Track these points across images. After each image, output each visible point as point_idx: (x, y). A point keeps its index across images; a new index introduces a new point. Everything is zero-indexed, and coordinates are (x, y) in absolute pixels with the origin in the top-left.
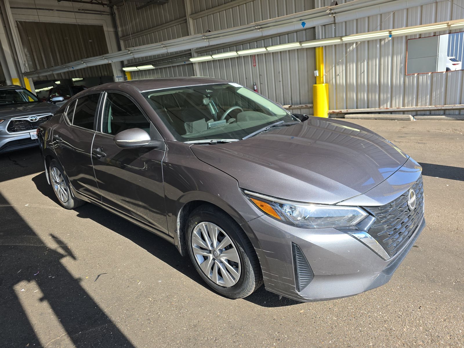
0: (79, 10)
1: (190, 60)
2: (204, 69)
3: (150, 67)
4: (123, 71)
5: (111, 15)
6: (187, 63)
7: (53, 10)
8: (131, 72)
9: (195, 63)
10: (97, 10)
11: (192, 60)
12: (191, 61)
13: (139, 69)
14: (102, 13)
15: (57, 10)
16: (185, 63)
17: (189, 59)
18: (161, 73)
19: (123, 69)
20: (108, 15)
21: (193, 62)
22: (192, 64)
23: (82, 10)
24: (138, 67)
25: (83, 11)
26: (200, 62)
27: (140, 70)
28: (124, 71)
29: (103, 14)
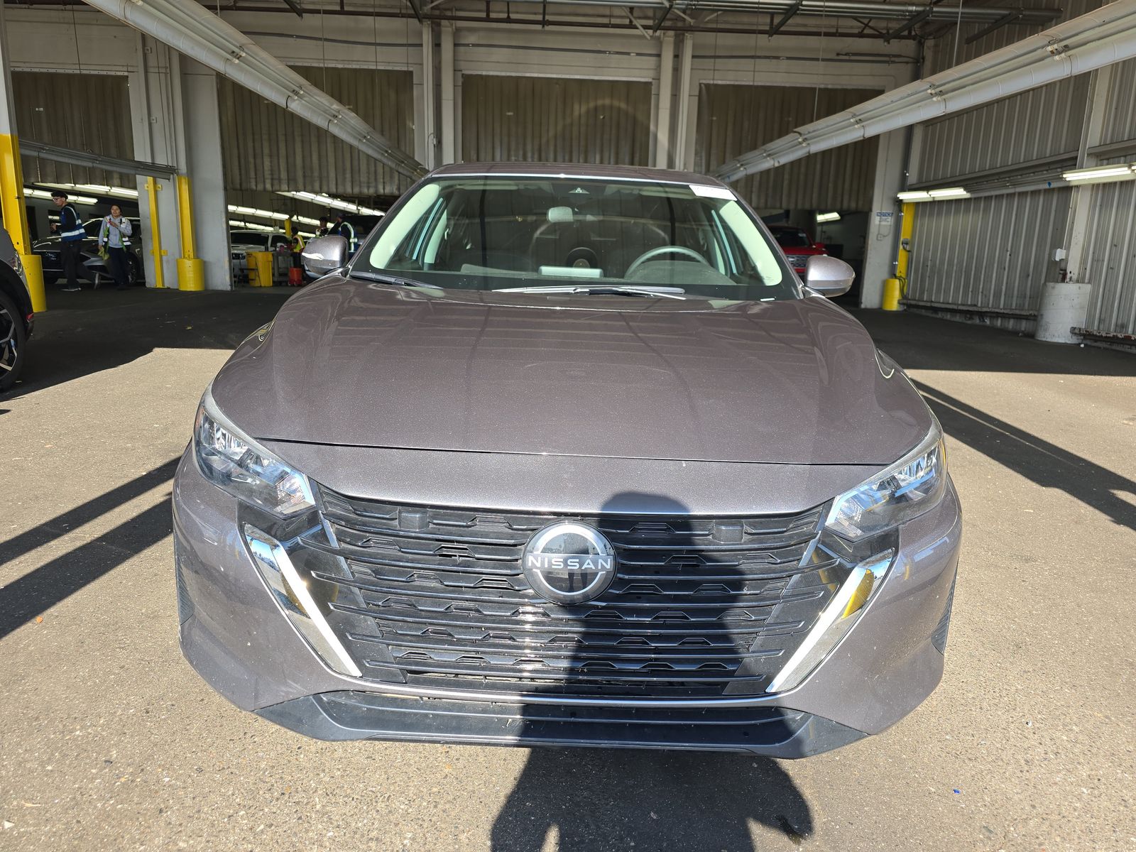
0: (838, 54)
1: (1064, 176)
2: (1105, 206)
3: (959, 193)
4: (897, 202)
5: (913, 63)
6: (1054, 185)
7: (777, 58)
8: (918, 205)
9: (1077, 187)
10: (881, 53)
11: (1071, 177)
12: (1067, 179)
13: (934, 198)
14: (893, 59)
15: (788, 58)
16: (1050, 184)
17: (1062, 174)
18: (986, 210)
19: (898, 196)
20: (907, 63)
21: (1072, 184)
22: (1068, 189)
23: (846, 55)
24: (930, 193)
25: (847, 58)
26: (1098, 185)
27: (936, 199)
28: (902, 200)
29: (894, 62)
